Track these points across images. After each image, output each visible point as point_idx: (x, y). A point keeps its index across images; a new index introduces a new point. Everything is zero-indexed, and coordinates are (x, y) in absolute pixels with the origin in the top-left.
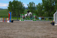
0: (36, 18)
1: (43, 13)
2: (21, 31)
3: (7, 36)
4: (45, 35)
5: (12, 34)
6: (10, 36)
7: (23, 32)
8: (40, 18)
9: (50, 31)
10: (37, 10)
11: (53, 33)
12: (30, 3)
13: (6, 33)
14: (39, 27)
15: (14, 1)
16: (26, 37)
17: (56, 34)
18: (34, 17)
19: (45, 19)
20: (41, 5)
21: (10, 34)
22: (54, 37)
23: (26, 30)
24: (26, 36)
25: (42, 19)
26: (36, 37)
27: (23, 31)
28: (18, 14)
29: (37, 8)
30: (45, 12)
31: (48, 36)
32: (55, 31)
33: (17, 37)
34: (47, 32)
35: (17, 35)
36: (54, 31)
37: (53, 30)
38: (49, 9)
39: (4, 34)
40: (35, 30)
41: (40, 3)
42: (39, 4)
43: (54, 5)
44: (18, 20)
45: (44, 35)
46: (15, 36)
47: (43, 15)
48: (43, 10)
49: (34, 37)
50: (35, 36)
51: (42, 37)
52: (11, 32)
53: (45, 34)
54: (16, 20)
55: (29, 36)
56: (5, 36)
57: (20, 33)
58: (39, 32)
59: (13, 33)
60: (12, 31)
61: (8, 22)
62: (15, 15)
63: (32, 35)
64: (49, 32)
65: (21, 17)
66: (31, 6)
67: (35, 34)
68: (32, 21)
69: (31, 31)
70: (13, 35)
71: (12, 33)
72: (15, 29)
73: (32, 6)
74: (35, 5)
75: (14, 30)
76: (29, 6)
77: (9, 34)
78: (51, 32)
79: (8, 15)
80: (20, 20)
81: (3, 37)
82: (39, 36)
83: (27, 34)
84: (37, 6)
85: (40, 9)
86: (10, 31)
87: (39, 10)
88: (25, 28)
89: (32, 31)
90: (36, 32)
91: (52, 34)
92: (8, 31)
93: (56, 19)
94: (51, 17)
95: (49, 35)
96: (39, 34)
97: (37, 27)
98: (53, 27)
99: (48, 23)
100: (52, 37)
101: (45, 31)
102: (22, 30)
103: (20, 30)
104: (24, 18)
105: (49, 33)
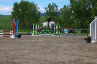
0: (60, 31)
1: (72, 22)
2: (35, 52)
3: (10, 61)
4: (75, 59)
5: (18, 58)
6: (15, 60)
7: (38, 55)
8: (66, 31)
9: (83, 52)
10: (61, 17)
11: (89, 55)
12: (49, 6)
13: (8, 56)
14: (65, 45)
15: (22, 1)
16: (42, 62)
17: (94, 58)
18: (57, 28)
19: (75, 32)
20: (69, 9)
21: (15, 57)
22: (90, 62)
23: (42, 51)
24: (44, 61)
25: (70, 32)
26: (60, 63)
27: (38, 53)
28: (28, 23)
29: (62, 13)
30: (75, 21)
31: (80, 60)
32: (92, 52)
33: (28, 62)
34: (79, 54)
35: (28, 59)
36: (90, 53)
37: (89, 51)
38: (82, 15)
39: (6, 58)
40: (58, 51)
41: (67, 5)
42: (65, 6)
43: (90, 8)
44: (28, 34)
45: (73, 58)
46: (24, 60)
47: (72, 26)
48: (71, 17)
49: (55, 62)
50: (57, 61)
51: (70, 62)
52: (16, 54)
53: (75, 57)
54: (26, 34)
55: (47, 61)
56: (7, 62)
57: (32, 56)
58: (66, 54)
59: (21, 55)
60: (18, 53)
61: (12, 37)
62: (24, 25)
63: (53, 59)
64: (81, 54)
65: (35, 29)
66: (51, 11)
67: (57, 58)
68: (53, 35)
69: (51, 52)
70: (21, 58)
71: (18, 56)
72: (24, 49)
73: (53, 10)
74: (59, 9)
75: (21, 51)
76: (47, 11)
77: (13, 58)
78: (85, 54)
79: (12, 25)
80: (33, 35)
81: (4, 62)
82: (65, 61)
83: (44, 57)
84: (62, 10)
85: (66, 16)
86: (15, 52)
87: (64, 18)
88: (40, 48)
89: (53, 52)
90: (60, 55)
91: (88, 58)
92: (12, 53)
93: (93, 33)
94: (85, 29)
95: (81, 58)
96: (65, 57)
97: (62, 45)
98: (88, 45)
99: (80, 39)
100: (86, 62)
101: (75, 52)
102: (37, 51)
103: (33, 50)
104: (39, 30)
105: (82, 56)
